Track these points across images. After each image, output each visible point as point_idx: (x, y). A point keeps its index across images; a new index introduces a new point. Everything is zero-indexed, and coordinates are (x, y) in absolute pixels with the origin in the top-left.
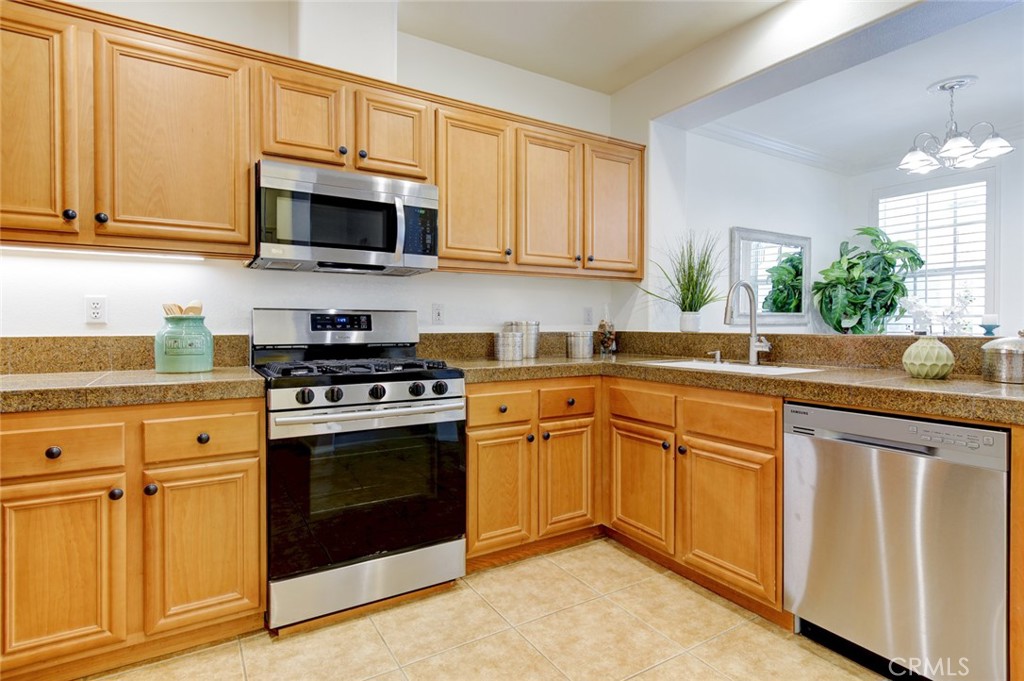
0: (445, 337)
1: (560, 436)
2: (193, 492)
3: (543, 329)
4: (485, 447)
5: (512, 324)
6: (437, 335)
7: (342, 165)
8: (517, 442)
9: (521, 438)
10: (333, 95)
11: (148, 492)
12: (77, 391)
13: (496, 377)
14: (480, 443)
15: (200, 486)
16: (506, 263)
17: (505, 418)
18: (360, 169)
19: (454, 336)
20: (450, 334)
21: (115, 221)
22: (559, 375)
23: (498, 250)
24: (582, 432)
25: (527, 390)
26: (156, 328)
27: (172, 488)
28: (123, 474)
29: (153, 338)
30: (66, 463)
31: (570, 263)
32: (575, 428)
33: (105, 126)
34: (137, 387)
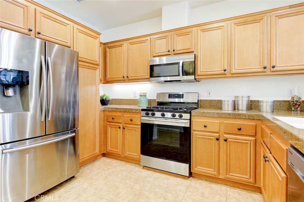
0: (211, 101)
1: (234, 142)
2: (131, 130)
3: (251, 99)
4: (199, 138)
5: (236, 97)
6: (208, 100)
7: (170, 55)
8: (212, 139)
9: (214, 138)
10: (167, 37)
11: (124, 128)
12: (116, 108)
13: (204, 115)
14: (197, 136)
15: (132, 129)
16: (226, 74)
17: (207, 129)
18: (175, 54)
19: (215, 101)
20: (213, 100)
21: (130, 77)
22: (234, 117)
23: (221, 70)
24: (247, 143)
25: (217, 121)
26: (138, 97)
27: (128, 129)
28: (121, 125)
29: (137, 99)
30: (115, 120)
31: (262, 70)
32: (243, 140)
33: (129, 60)
34: (123, 108)
